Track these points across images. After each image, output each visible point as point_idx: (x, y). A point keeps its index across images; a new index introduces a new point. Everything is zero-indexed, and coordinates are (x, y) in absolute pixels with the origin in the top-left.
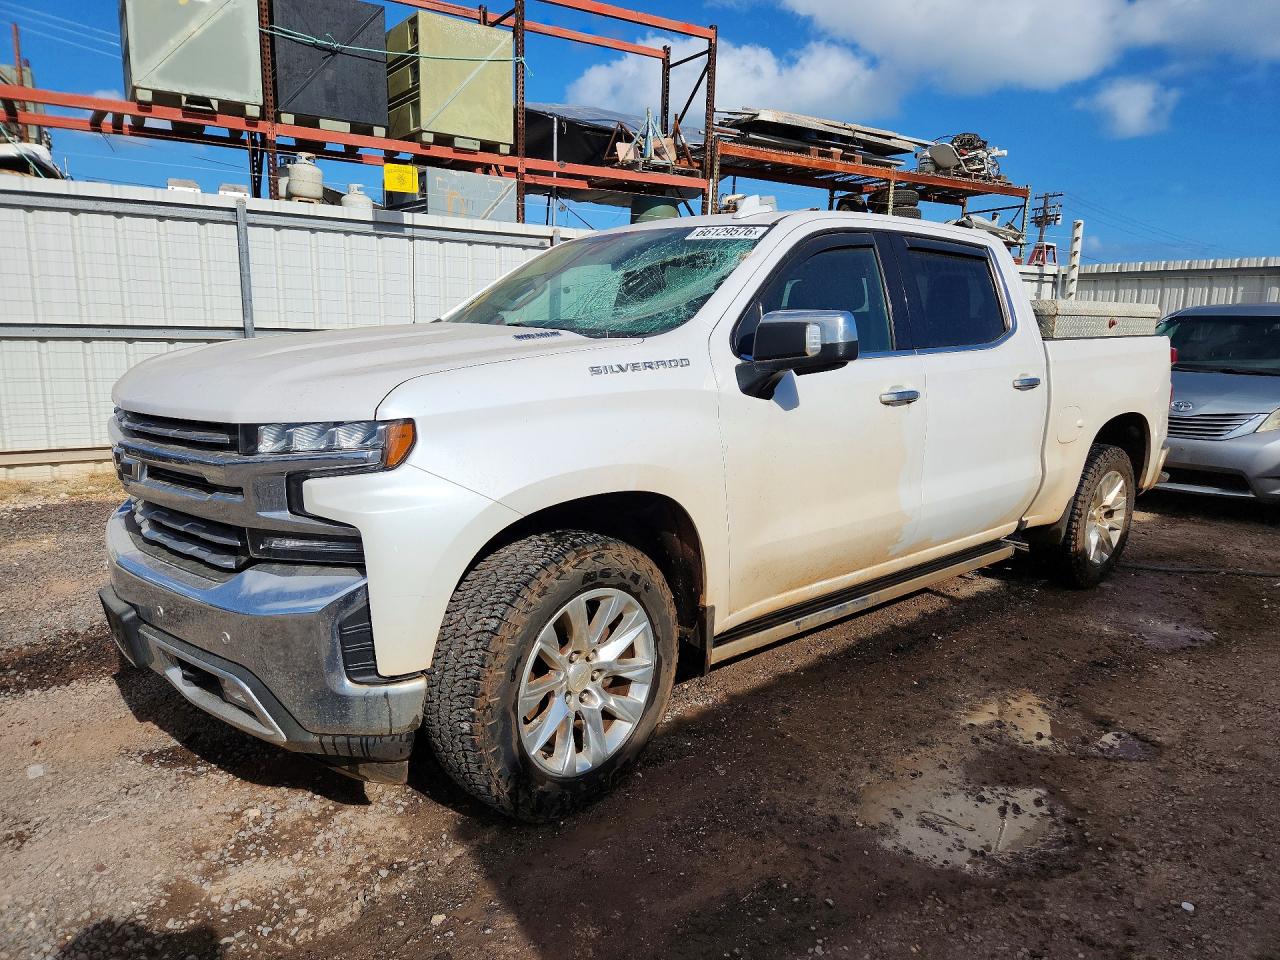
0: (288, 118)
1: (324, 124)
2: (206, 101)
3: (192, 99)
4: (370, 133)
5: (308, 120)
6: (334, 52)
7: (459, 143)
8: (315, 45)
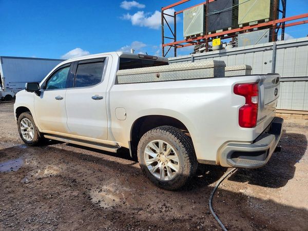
0: (210, 33)
1: (217, 32)
2: (194, 36)
3: (192, 36)
4: (227, 30)
5: (214, 32)
6: (219, 13)
7: (250, 24)
8: (216, 14)
